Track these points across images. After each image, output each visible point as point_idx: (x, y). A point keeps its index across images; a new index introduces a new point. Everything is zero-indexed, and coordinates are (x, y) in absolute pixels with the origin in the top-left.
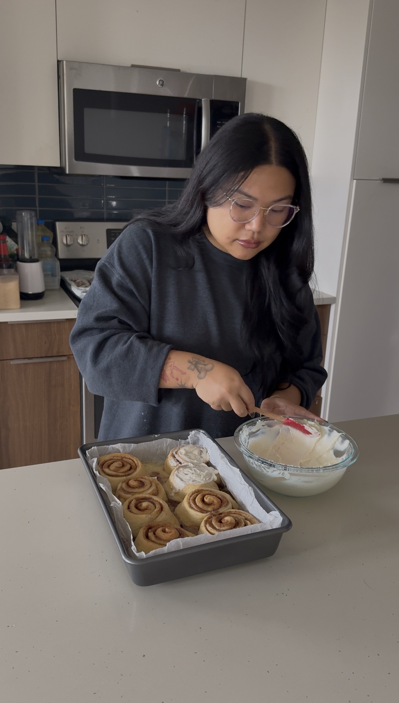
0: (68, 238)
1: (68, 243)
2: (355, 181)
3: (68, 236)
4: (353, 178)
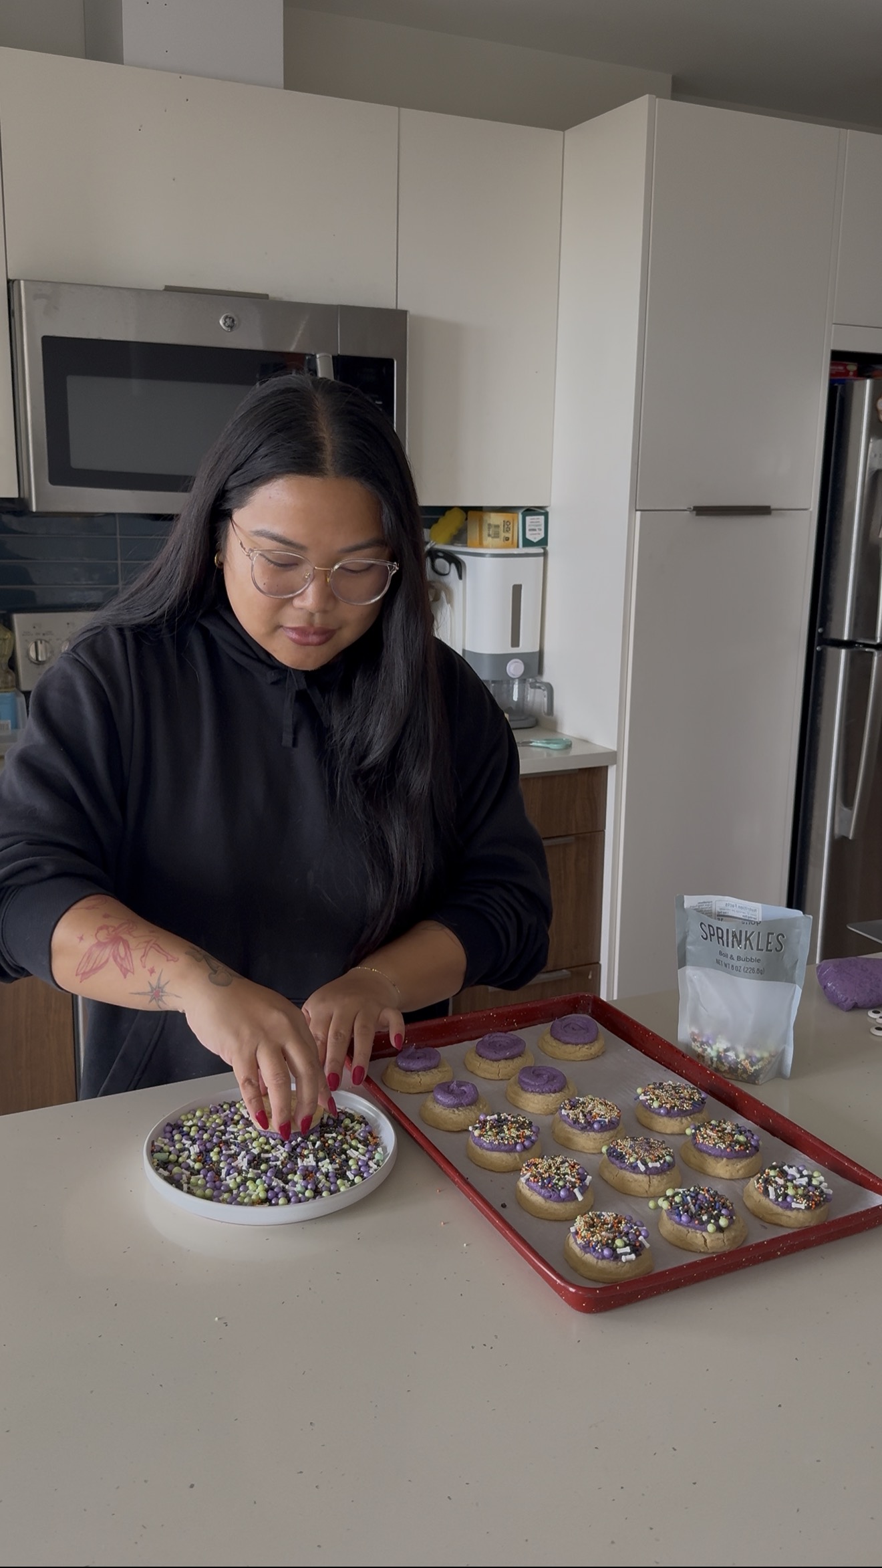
0: (40, 646)
1: (40, 659)
2: (638, 513)
3: (39, 642)
4: (634, 507)
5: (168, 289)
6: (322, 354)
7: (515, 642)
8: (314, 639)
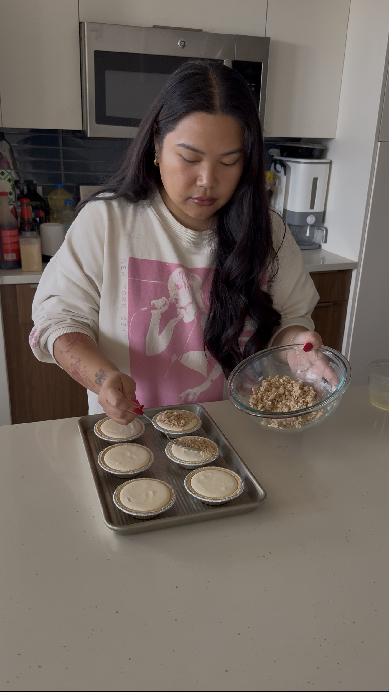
2: (379, 143)
4: (377, 140)
5: (155, 27)
6: (227, 60)
7: (312, 207)
8: (207, 203)
